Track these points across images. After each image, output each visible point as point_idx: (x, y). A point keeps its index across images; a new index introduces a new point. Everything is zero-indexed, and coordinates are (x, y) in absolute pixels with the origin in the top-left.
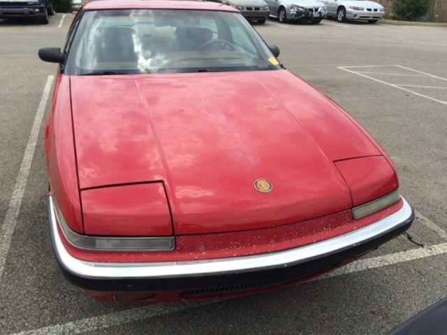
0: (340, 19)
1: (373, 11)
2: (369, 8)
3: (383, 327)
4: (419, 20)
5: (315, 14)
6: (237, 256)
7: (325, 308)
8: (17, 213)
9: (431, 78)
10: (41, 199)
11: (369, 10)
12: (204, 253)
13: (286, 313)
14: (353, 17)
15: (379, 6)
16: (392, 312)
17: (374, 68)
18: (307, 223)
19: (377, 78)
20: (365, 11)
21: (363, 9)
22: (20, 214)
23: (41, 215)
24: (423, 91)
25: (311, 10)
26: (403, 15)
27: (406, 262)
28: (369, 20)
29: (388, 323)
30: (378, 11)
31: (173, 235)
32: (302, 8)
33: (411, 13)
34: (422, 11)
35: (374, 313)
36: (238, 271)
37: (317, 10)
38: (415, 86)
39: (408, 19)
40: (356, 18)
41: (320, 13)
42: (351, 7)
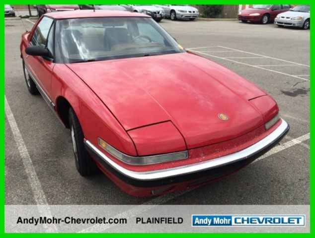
0: (173, 18)
1: (192, 13)
2: (190, 10)
3: (280, 187)
4: (217, 18)
5: (158, 16)
6: (221, 157)
7: (248, 183)
8: (31, 161)
9: (240, 52)
10: (42, 150)
11: (190, 12)
12: (204, 157)
13: (230, 190)
14: (180, 17)
15: (195, 10)
16: (281, 180)
17: (207, 48)
18: (249, 134)
19: (212, 54)
20: (188, 13)
21: (186, 12)
22: (33, 161)
23: (49, 160)
24: (240, 60)
25: (155, 13)
26: (208, 14)
27: (275, 154)
28: (190, 19)
29: (281, 185)
30: (196, 13)
31: (187, 149)
32: (149, 11)
33: (212, 13)
34: (219, 11)
35: (272, 181)
36: (226, 164)
37: (158, 13)
38: (234, 58)
39: (211, 17)
40: (183, 17)
41: (161, 15)
42: (179, 11)
